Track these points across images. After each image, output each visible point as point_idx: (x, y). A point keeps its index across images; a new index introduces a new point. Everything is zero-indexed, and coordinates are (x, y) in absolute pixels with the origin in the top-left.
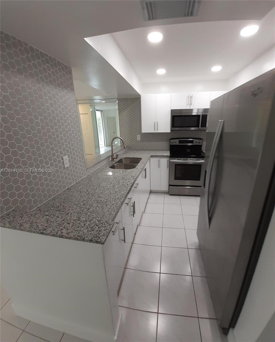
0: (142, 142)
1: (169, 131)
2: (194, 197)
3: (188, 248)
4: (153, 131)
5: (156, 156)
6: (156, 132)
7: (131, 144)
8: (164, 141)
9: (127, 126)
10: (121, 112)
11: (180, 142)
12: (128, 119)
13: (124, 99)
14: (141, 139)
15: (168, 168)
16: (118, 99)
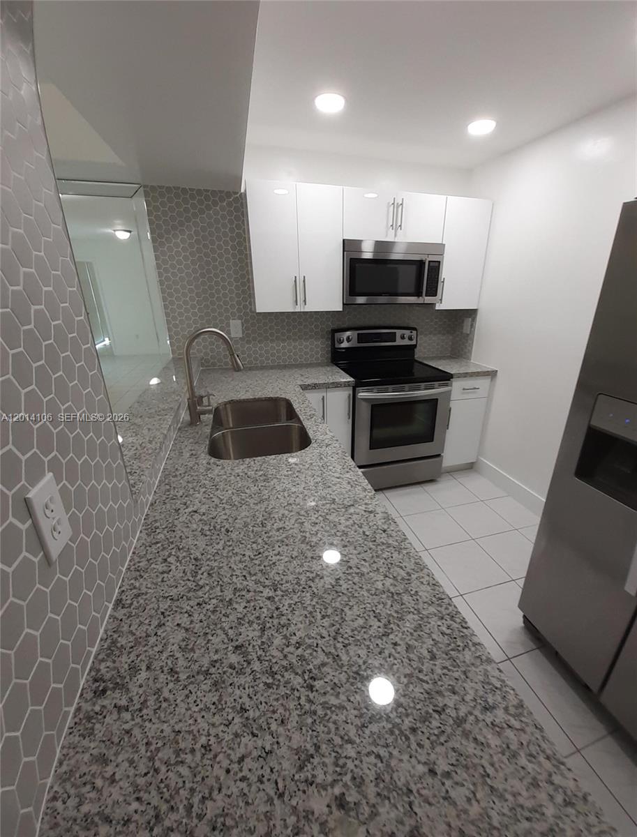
0: (249, 342)
1: (338, 307)
2: (418, 486)
3: (509, 659)
4: (289, 308)
5: (315, 387)
6: (298, 309)
7: (212, 350)
8: (311, 337)
9: (191, 291)
10: (160, 236)
11: (361, 338)
12: (193, 262)
13: (169, 189)
14: (243, 333)
15: (349, 418)
16: (145, 186)
